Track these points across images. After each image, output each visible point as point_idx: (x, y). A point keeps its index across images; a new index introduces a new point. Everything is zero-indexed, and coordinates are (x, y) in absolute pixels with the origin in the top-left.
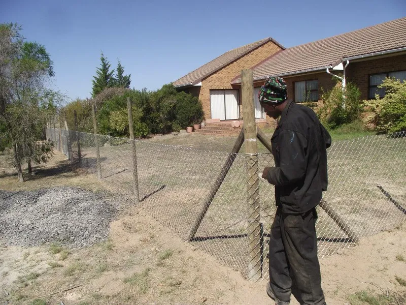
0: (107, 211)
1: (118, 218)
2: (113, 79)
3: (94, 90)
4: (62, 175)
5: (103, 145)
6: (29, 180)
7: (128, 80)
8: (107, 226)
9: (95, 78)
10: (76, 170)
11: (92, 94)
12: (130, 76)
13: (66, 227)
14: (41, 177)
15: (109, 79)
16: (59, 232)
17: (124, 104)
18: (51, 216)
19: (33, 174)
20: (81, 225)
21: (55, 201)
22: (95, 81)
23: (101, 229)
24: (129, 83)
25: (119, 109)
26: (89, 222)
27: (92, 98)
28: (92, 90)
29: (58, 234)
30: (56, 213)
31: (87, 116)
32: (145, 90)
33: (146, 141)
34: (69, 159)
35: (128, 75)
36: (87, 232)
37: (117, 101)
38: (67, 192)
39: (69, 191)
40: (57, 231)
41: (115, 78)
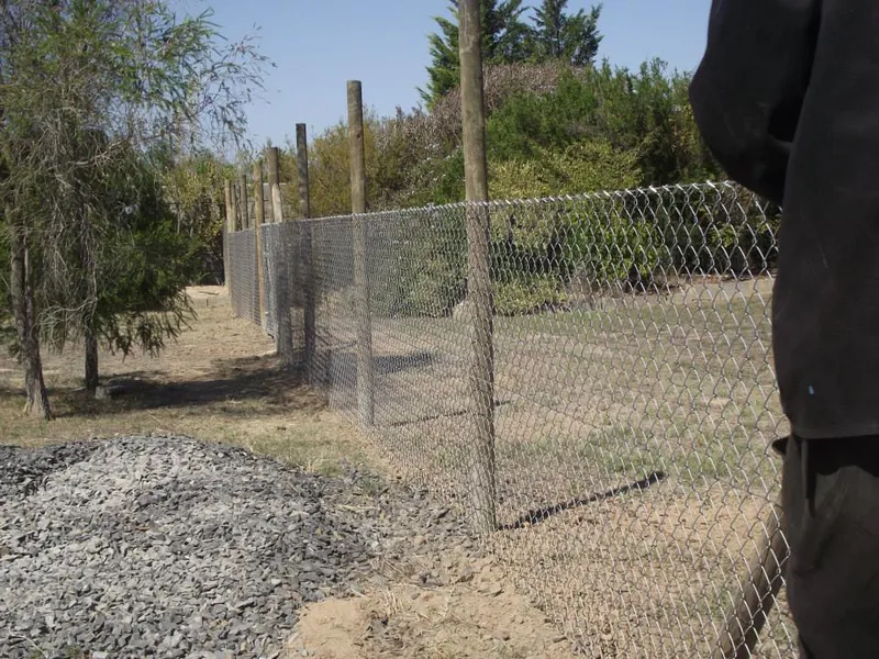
0: (311, 550)
1: (353, 588)
2: (523, 29)
3: (435, 78)
4: (218, 405)
5: (448, 313)
6: (71, 415)
7: (587, 35)
8: (285, 620)
9: (444, 24)
10: (287, 395)
11: (427, 97)
12: (595, 15)
13: (89, 600)
14: (128, 409)
15: (503, 31)
16: (50, 623)
17: (553, 131)
18: (55, 550)
19: (100, 394)
20: (163, 599)
21: (104, 489)
22: (443, 36)
23: (249, 631)
24: (593, 46)
25: (529, 153)
26: (201, 590)
27: (425, 110)
28: (428, 79)
29: (44, 630)
30: (80, 540)
31: (396, 188)
32: (655, 69)
33: (648, 302)
34: (277, 355)
35: (588, 13)
36: (178, 636)
37: (521, 117)
38: (174, 456)
39: (182, 454)
40: (41, 616)
41: (532, 24)
